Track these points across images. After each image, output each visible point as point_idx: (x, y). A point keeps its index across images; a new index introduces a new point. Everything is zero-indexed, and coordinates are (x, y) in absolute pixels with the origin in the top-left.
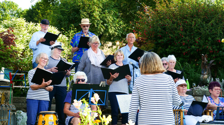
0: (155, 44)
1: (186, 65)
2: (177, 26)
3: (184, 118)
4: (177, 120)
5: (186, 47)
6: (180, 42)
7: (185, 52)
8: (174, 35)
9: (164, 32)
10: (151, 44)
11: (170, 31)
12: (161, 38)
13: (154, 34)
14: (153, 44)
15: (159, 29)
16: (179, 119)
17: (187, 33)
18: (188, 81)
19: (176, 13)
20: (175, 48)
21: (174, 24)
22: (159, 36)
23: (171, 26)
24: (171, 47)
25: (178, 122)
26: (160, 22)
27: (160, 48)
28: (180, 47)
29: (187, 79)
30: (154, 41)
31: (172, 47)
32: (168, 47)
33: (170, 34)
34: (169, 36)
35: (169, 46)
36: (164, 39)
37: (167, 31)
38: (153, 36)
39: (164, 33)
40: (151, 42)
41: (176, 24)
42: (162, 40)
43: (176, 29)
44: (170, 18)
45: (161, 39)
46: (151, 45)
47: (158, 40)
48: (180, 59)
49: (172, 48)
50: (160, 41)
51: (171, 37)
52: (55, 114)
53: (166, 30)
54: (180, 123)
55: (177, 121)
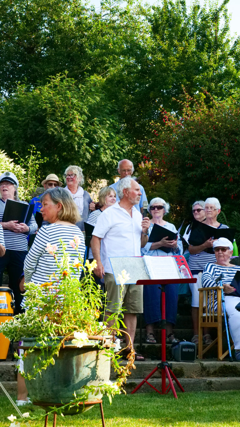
0: (182, 180)
1: (235, 215)
2: (219, 147)
3: (223, 301)
4: (212, 304)
5: (235, 186)
6: (224, 177)
7: (234, 194)
8: (214, 164)
9: (198, 158)
10: (174, 180)
11: (208, 156)
12: (192, 169)
13: (179, 161)
14: (178, 180)
15: (188, 152)
16: (215, 302)
17: (237, 161)
18: (236, 243)
19: (218, 124)
20: (215, 187)
21: (214, 143)
22: (188, 166)
23: (210, 147)
24: (209, 184)
25: (214, 307)
26: (190, 141)
27: (190, 187)
28: (225, 185)
29: (235, 240)
30: (180, 174)
31: (211, 185)
32: (205, 185)
33: (208, 161)
34: (205, 166)
35: (207, 184)
36: (197, 171)
37: (202, 156)
38: (177, 165)
39: (198, 160)
40: (174, 176)
41: (217, 144)
42: (194, 173)
43: (218, 153)
44: (207, 133)
45: (193, 171)
46: (174, 182)
47: (187, 173)
48: (226, 205)
49: (212, 188)
50: (190, 174)
51: (210, 168)
52: (8, 291)
53: (200, 155)
54: (216, 310)
55: (212, 307)
